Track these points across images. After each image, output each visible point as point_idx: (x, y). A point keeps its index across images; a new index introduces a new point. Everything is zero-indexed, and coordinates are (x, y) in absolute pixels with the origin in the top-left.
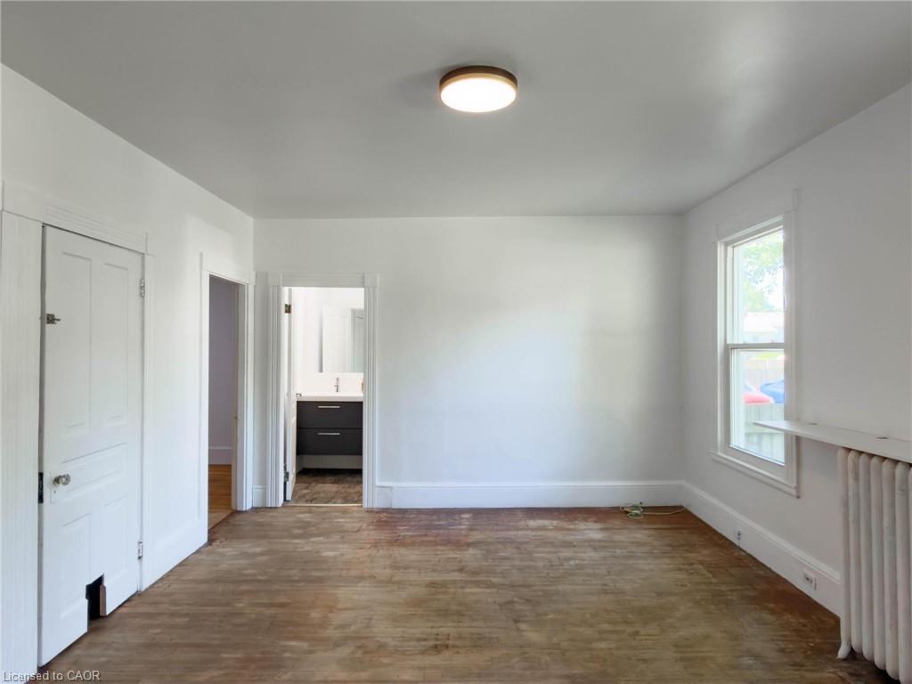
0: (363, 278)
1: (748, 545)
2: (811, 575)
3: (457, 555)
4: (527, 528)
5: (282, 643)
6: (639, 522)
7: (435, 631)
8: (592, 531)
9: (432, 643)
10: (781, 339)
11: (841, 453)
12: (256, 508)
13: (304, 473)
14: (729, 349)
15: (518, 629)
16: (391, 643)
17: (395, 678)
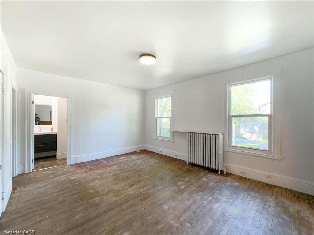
0: (67, 95)
1: (162, 153)
2: (176, 155)
3: (112, 168)
4: (120, 159)
5: (91, 200)
6: (141, 154)
7: (127, 183)
8: (134, 157)
9: (129, 185)
10: (170, 116)
11: (188, 133)
12: (19, 175)
13: (37, 159)
14: (157, 118)
15: (142, 177)
16: (121, 188)
17: (130, 194)
